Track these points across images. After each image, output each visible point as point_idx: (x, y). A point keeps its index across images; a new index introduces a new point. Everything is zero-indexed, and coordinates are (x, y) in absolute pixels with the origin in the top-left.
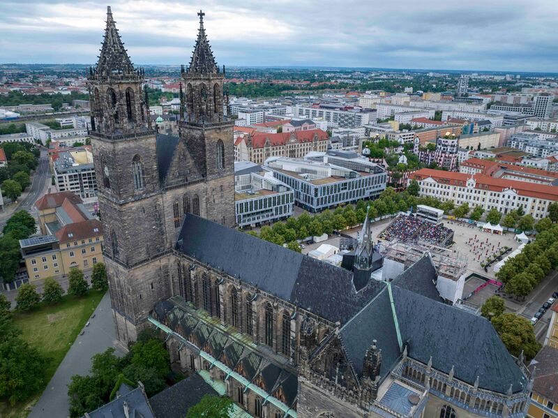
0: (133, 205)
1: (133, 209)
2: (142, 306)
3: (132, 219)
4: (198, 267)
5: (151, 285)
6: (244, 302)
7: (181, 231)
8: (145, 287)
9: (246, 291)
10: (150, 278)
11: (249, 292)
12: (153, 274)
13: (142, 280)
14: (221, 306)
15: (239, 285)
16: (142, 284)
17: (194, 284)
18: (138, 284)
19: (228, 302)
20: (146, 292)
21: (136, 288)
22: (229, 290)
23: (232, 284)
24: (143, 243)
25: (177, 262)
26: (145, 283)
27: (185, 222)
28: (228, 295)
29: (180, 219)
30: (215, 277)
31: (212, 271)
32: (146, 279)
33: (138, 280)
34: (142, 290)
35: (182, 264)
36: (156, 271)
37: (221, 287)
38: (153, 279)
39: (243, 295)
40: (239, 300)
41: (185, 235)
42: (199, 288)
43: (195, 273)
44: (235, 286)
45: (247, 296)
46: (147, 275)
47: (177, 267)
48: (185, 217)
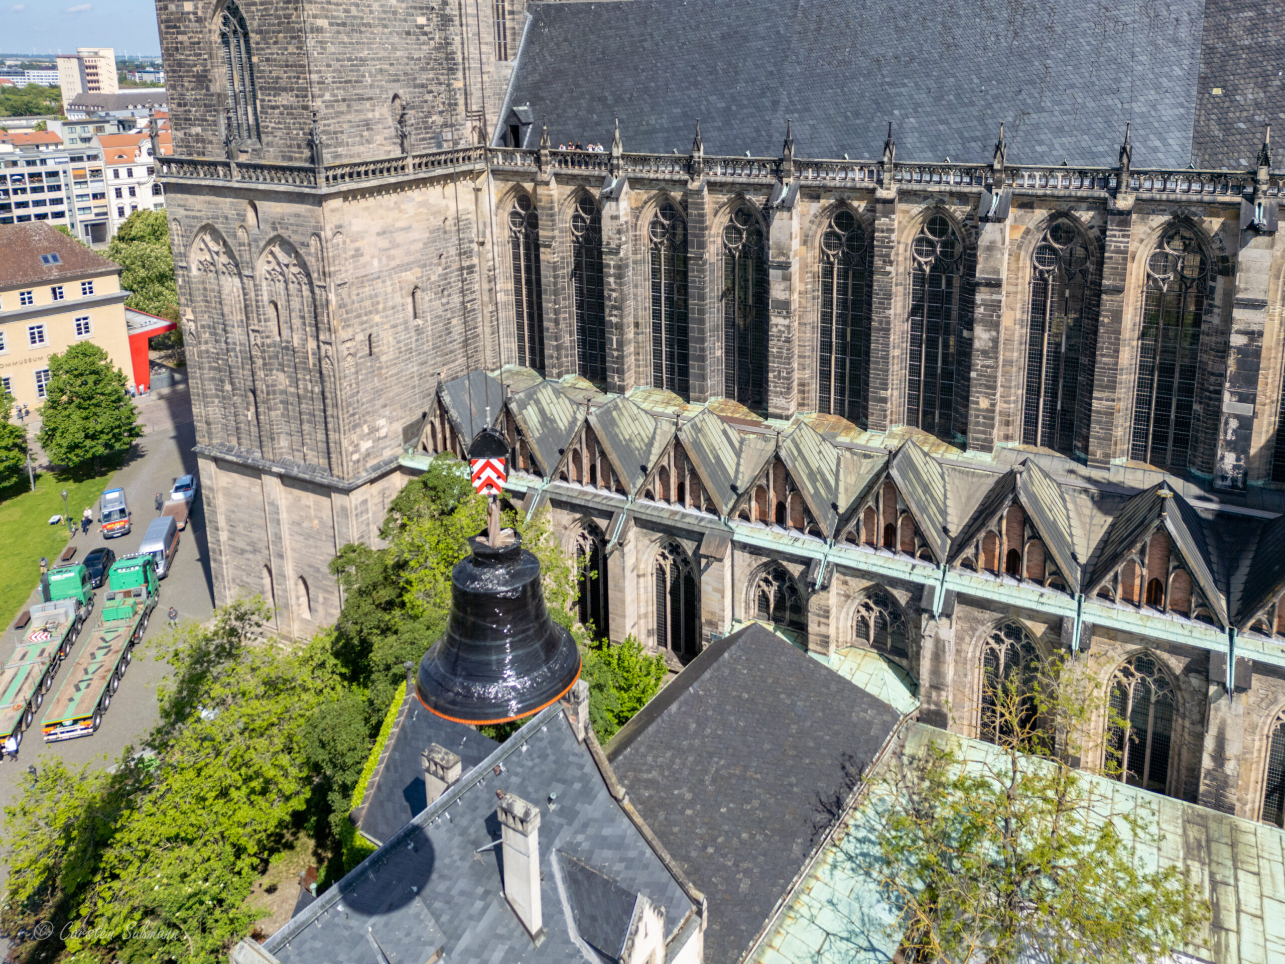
2: (378, 392)
4: (635, 183)
5: (410, 300)
6: (901, 269)
7: (517, 77)
8: (390, 304)
9: (923, 206)
10: (407, 260)
11: (943, 202)
12: (420, 245)
13: (376, 263)
14: (774, 320)
15: (886, 181)
16: (379, 284)
17: (619, 267)
18: (362, 280)
19: (803, 301)
20: (394, 326)
21: (355, 298)
22: (814, 236)
23: (832, 201)
24: (379, 77)
25: (510, 209)
26: (389, 283)
27: (530, 41)
28: (804, 267)
29: (509, 24)
30: (729, 200)
31: (718, 174)
32: (393, 264)
33: (362, 260)
34: (377, 312)
35: (544, 199)
36: (431, 232)
37: (786, 222)
38: (417, 271)
39: (901, 231)
40: (888, 255)
41: (536, 86)
42: (636, 286)
43: (622, 213)
44: (855, 204)
45: (922, 232)
46: (398, 246)
47: (507, 233)
48: (528, 23)
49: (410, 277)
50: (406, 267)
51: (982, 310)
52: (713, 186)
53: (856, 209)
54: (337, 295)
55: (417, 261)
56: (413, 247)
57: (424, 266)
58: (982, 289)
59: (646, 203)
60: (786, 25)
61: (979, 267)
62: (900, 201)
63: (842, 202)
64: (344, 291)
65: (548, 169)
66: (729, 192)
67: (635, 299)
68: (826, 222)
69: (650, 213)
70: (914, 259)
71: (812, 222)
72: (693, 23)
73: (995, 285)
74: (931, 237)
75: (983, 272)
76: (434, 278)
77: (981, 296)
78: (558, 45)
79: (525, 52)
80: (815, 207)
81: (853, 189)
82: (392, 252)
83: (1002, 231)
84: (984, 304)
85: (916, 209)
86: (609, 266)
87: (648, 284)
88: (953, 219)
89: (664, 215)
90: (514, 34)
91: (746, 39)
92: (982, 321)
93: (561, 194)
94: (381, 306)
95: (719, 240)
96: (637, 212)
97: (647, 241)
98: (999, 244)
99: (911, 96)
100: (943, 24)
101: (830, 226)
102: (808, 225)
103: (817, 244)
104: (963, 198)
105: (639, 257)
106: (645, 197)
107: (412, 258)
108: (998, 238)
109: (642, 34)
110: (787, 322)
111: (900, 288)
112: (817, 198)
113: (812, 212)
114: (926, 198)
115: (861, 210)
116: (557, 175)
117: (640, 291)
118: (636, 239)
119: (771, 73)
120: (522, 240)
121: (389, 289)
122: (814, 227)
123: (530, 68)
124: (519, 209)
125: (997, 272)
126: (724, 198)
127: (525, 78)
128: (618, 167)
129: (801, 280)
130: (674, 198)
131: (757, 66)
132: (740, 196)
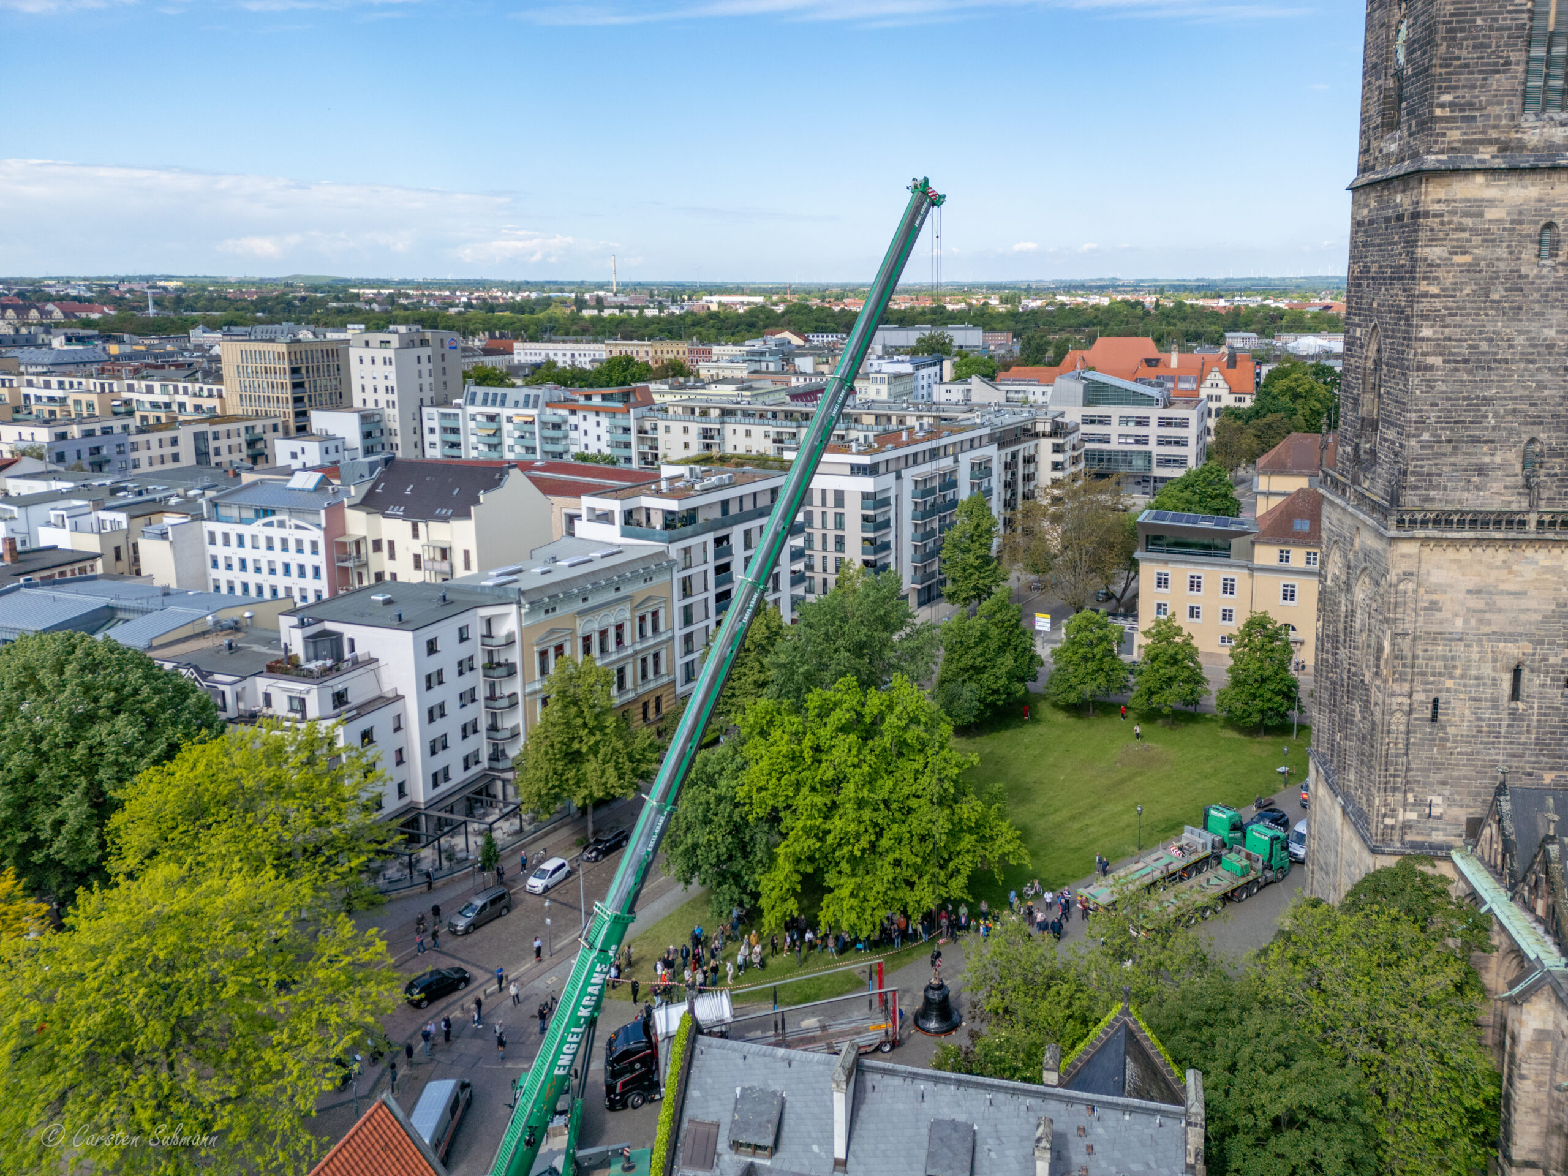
0: (1491, 193)
1: (1490, 214)
2: (1436, 766)
3: (1472, 268)
5: (1509, 676)
8: (1473, 673)
10: (1510, 629)
12: (1538, 617)
13: (1459, 622)
16: (1459, 647)
18: (1436, 637)
20: (1476, 699)
21: (1420, 653)
24: (1510, 418)
26: (1475, 649)
32: (1486, 629)
33: (1439, 615)
34: (1452, 677)
36: (1559, 606)
46: (1499, 610)
49: (1513, 651)
50: (1512, 638)
54: (1393, 644)
55: (1528, 635)
56: (1524, 617)
64: (1405, 642)
76: (1553, 660)
82: (1488, 616)
94: (1458, 672)
107: (1520, 630)
121: (1475, 656)
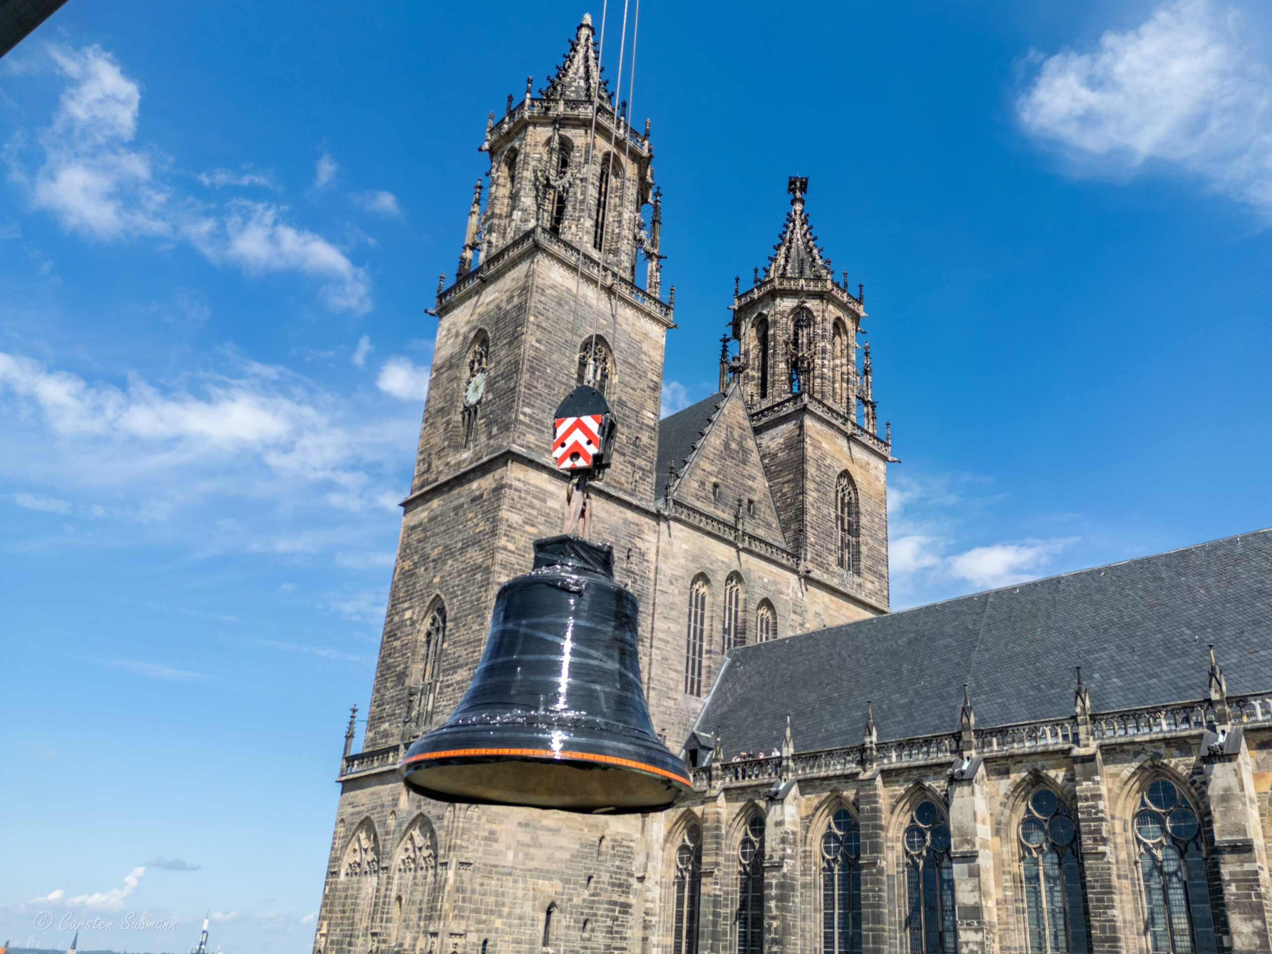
0: (552, 488)
1: (551, 503)
4: (806, 785)
5: (543, 916)
6: (1123, 856)
7: (707, 712)
8: (518, 911)
9: (1136, 765)
10: (547, 866)
11: (1160, 756)
12: (567, 856)
13: (510, 855)
14: (965, 936)
15: (1082, 736)
16: (509, 882)
17: (781, 886)
18: (491, 870)
19: (1003, 914)
20: (518, 942)
21: (478, 887)
22: (1008, 824)
23: (1024, 774)
25: (679, 843)
26: (521, 885)
27: (725, 680)
28: (1000, 866)
29: (705, 663)
30: (907, 791)
31: (893, 760)
32: (530, 865)
33: (496, 846)
34: (500, 916)
35: (711, 818)
36: (581, 845)
37: (967, 799)
38: (558, 885)
39: (1114, 801)
40: (1098, 831)
41: (724, 716)
42: (804, 918)
43: (787, 819)
44: (1052, 773)
45: (1143, 803)
46: (541, 846)
47: (673, 872)
48: (725, 665)
49: (550, 888)
50: (546, 874)
51: (1233, 888)
52: (889, 775)
53: (1054, 782)
54: (456, 874)
55: (560, 873)
56: (558, 855)
57: (567, 881)
58: (1227, 857)
59: (817, 809)
60: (975, 620)
61: (1216, 826)
62: (1105, 762)
63: (1037, 778)
64: (466, 874)
65: (718, 784)
66: (906, 781)
67: (803, 936)
68: (1023, 808)
69: (823, 823)
70: (1139, 842)
71: (1004, 805)
72: (881, 636)
73: (1244, 848)
74: (1154, 809)
75: (1223, 832)
76: (576, 901)
77: (1229, 867)
78: (749, 678)
79: (719, 689)
80: (1004, 785)
81: (1046, 754)
82: (532, 851)
83: (1237, 772)
84: (1236, 879)
85: (1127, 769)
86: (770, 886)
87: (820, 917)
88: (1177, 777)
89: (838, 825)
90: (709, 672)
91: (932, 639)
92: (1237, 905)
93: (730, 814)
94: (506, 910)
95: (899, 847)
96: (807, 821)
97: (819, 859)
98: (1237, 791)
99: (1112, 658)
100: (1145, 589)
101: (1028, 811)
102: (999, 808)
103: (1014, 836)
104: (1182, 745)
105: (808, 879)
106: (816, 802)
107: (554, 867)
108: (1233, 782)
109: (831, 654)
110: (978, 937)
111: (1126, 883)
112: (1006, 773)
113: (1002, 792)
114: (1136, 754)
115: (1059, 780)
116: (726, 790)
117: (809, 924)
118: (806, 855)
119: (958, 664)
120: (687, 879)
121: (520, 893)
122: (1007, 812)
123: (720, 702)
124: (688, 842)
125: (1243, 830)
126: (900, 790)
127: (715, 711)
128: (787, 768)
129: (997, 885)
130: (846, 799)
131: (943, 661)
132: (919, 785)
